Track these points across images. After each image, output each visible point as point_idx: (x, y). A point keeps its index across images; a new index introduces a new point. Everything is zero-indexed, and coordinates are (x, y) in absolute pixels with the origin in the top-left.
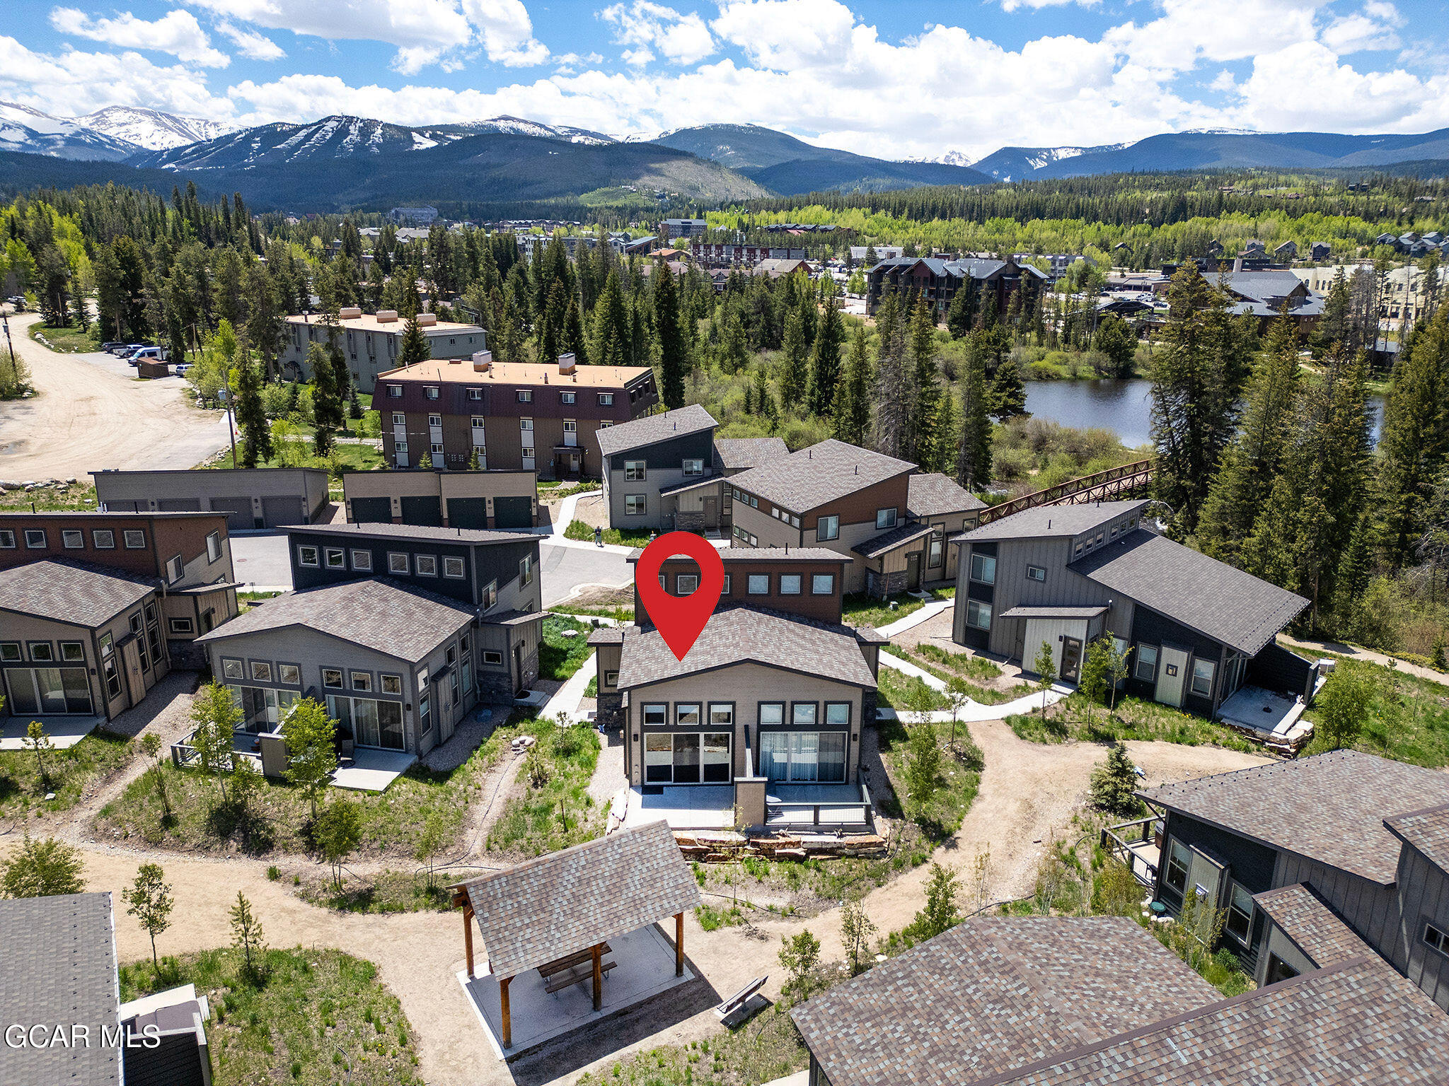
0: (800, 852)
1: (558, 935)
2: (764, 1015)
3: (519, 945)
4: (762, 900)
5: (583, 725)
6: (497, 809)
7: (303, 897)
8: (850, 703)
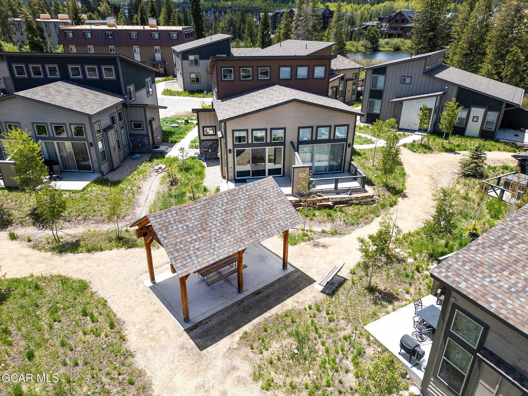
0: (330, 203)
1: (217, 245)
2: (346, 285)
3: (191, 252)
4: (317, 229)
5: (193, 158)
6: (152, 197)
7: (34, 248)
8: (348, 125)
